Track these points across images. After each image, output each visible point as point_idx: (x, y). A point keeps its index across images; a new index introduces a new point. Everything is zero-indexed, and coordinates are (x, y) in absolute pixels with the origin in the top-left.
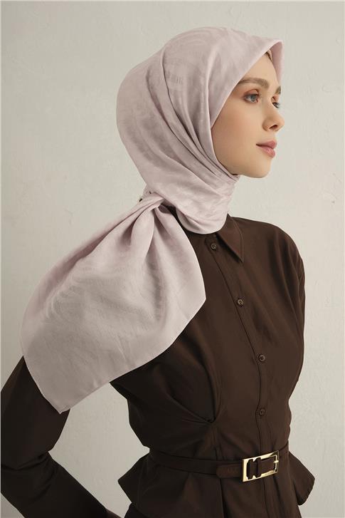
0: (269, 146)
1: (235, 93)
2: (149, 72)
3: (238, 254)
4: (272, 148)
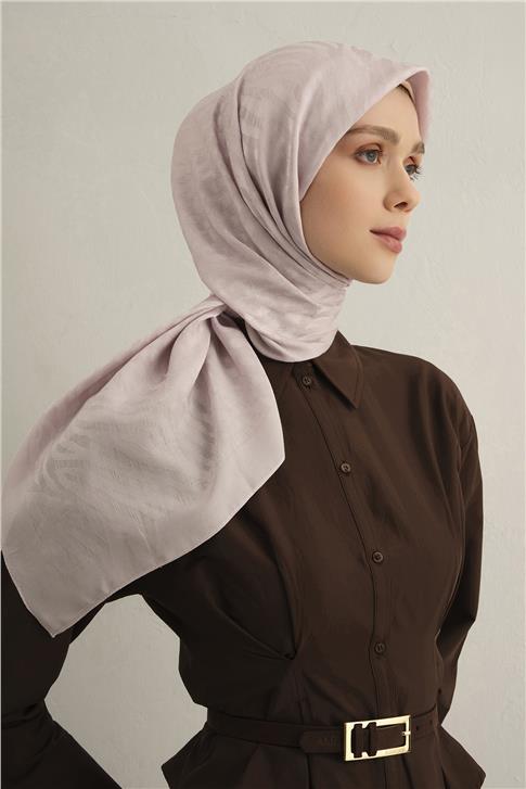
0: (391, 236)
1: (341, 147)
2: (218, 107)
3: (349, 397)
4: (397, 239)
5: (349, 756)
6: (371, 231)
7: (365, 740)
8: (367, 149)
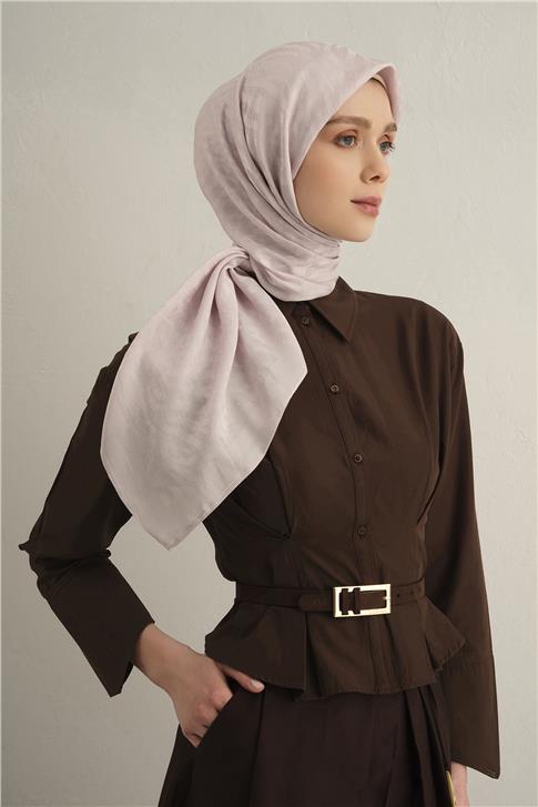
0: (369, 203)
1: (323, 135)
3: (343, 333)
4: (375, 205)
5: (338, 614)
6: (352, 201)
7: (351, 601)
8: (344, 135)
